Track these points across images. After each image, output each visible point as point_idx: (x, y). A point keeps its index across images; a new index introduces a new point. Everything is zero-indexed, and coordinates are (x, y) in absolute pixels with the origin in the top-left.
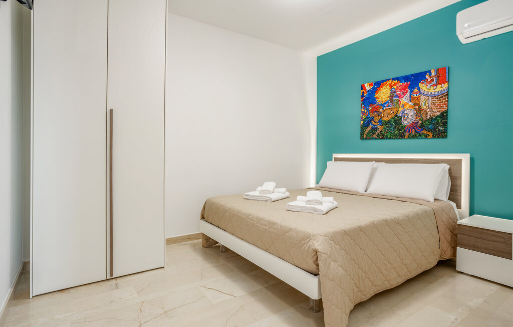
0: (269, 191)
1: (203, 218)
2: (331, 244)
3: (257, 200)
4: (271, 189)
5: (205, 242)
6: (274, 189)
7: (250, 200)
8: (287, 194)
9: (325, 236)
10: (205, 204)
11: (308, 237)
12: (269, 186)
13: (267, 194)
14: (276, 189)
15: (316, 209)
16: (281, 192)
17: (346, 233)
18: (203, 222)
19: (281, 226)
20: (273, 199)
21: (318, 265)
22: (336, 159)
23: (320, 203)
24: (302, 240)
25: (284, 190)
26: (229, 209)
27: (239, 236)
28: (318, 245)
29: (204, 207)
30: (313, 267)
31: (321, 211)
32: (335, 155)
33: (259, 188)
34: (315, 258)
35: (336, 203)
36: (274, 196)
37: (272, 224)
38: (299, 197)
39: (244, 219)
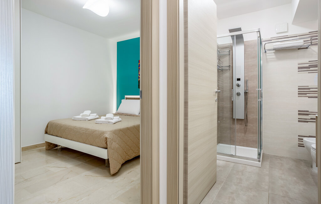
0: (87, 115)
1: (46, 133)
2: (113, 135)
3: (80, 120)
4: (88, 114)
5: (48, 147)
6: (90, 114)
7: (76, 120)
8: (97, 116)
9: (111, 131)
10: (48, 125)
11: (103, 133)
12: (87, 112)
13: (86, 116)
14: (91, 115)
15: (109, 121)
16: (94, 116)
17: (121, 130)
18: (46, 135)
19: (91, 130)
20: (89, 119)
21: (107, 144)
22: (127, 98)
23: (112, 119)
24: (101, 134)
25: (95, 114)
26: (64, 125)
27: (69, 139)
28: (107, 135)
29: (47, 127)
30: (105, 145)
31: (112, 122)
32: (126, 96)
33: (81, 114)
34: (106, 141)
35: (120, 119)
36: (89, 118)
37: (87, 130)
38: (102, 117)
39: (72, 129)
